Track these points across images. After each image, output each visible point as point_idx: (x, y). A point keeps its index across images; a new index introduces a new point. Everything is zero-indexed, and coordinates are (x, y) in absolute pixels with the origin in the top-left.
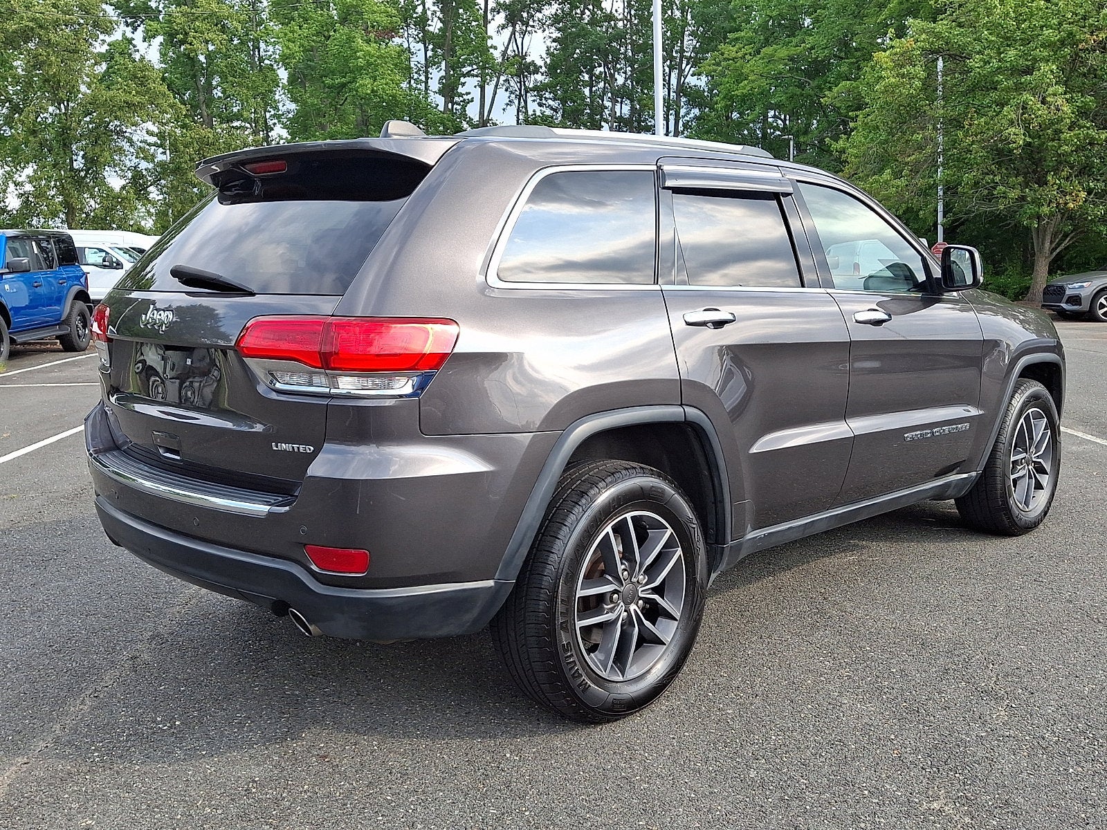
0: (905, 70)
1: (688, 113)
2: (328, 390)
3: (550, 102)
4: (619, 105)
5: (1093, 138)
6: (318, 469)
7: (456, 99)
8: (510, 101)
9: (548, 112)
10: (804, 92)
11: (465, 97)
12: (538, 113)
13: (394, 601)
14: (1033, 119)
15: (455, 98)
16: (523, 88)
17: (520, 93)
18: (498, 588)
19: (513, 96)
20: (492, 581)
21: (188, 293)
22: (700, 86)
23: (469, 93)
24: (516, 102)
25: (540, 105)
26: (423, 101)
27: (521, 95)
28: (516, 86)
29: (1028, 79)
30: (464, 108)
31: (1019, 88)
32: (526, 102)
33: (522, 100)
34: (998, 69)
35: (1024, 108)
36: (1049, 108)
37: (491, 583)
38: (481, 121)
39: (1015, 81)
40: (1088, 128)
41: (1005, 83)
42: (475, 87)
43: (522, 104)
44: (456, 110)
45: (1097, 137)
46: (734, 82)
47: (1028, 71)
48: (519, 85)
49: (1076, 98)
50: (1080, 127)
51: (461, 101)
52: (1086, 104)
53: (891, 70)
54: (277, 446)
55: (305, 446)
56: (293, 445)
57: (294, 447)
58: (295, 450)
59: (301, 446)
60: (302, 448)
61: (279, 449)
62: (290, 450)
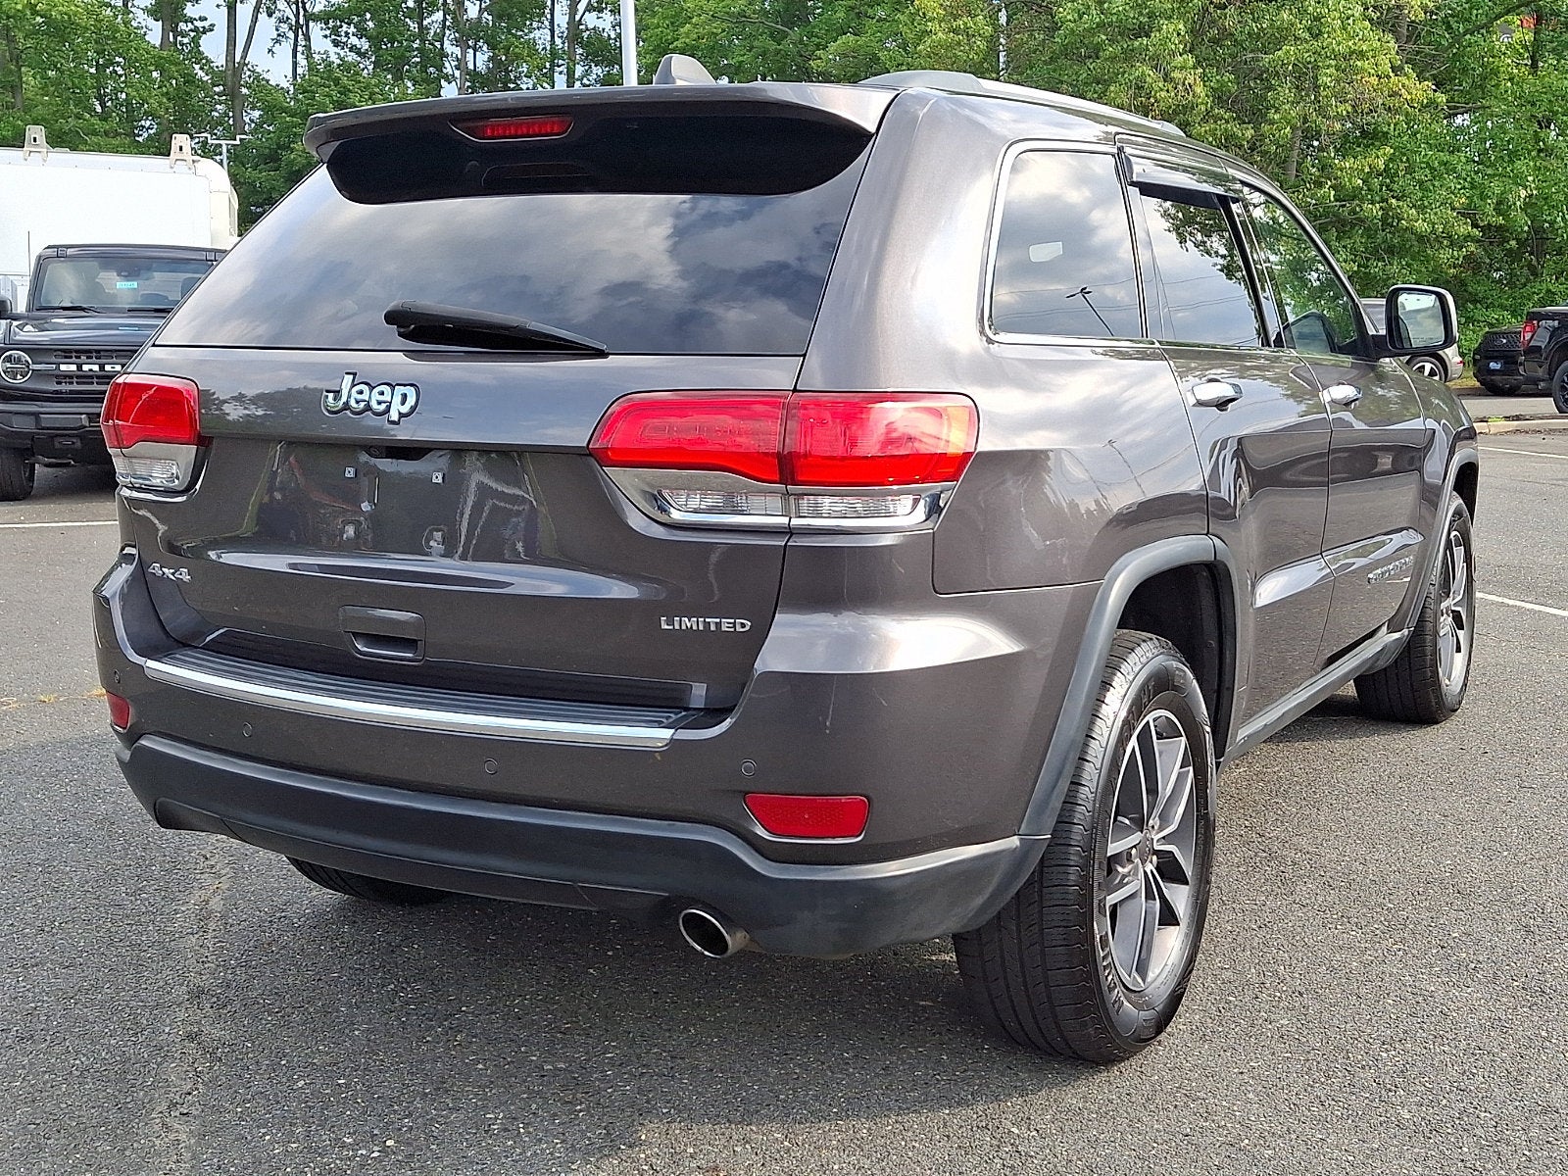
0: (961, 22)
1: (587, 73)
2: (785, 520)
3: (354, 40)
4: (471, 51)
5: (1234, 136)
6: (773, 659)
7: (182, 26)
8: (279, 35)
9: (352, 57)
10: (781, 47)
11: (198, 24)
12: (333, 58)
13: (898, 883)
14: (1153, 105)
15: (181, 24)
16: (302, 12)
17: (297, 21)
18: (1027, 847)
19: (284, 27)
20: (1016, 837)
21: (408, 353)
22: (603, 30)
23: (206, 19)
24: (291, 35)
25: (336, 44)
26: (122, 27)
27: (298, 26)
28: (288, 10)
29: (1145, 42)
30: (195, 41)
31: (1129, 56)
32: (307, 38)
33: (301, 37)
34: (1098, 25)
35: (1139, 88)
36: (1176, 88)
37: (1014, 842)
38: (230, 64)
39: (1125, 46)
40: (1227, 122)
41: (1111, 49)
42: (218, 6)
43: (302, 42)
44: (182, 45)
45: (1240, 135)
46: (668, 25)
47: (1143, 31)
48: (294, 7)
49: (1209, 75)
50: (1217, 119)
51: (191, 30)
52: (1223, 84)
53: (940, 22)
54: (670, 622)
55: (732, 621)
56: (707, 620)
57: (709, 623)
58: (713, 628)
59: (723, 620)
60: (726, 624)
61: (677, 627)
62: (701, 628)
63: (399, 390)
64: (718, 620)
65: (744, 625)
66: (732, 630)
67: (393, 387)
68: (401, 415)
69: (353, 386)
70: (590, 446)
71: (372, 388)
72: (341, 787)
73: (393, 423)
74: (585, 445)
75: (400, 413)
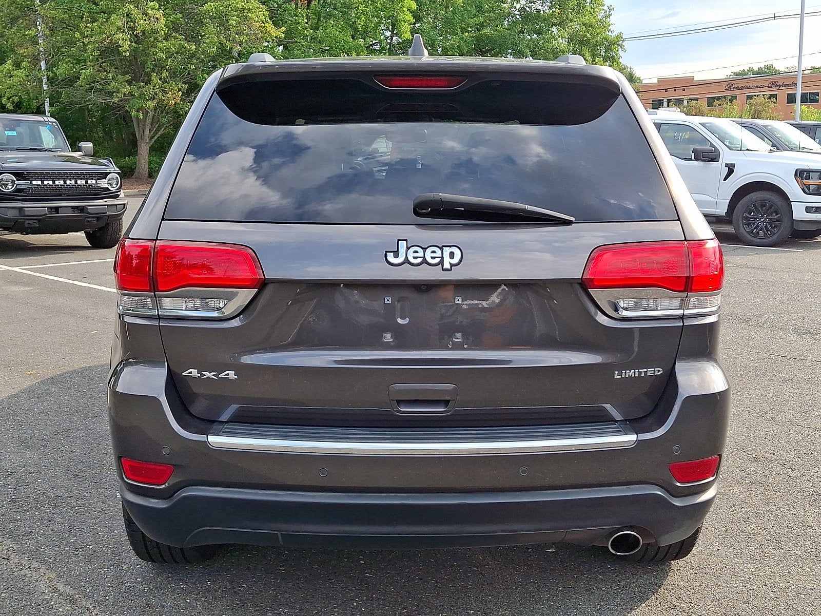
2: (681, 311)
5: (184, 48)
14: (137, 27)
35: (128, 17)
40: (180, 40)
45: (189, 48)
49: (169, 14)
50: (174, 39)
52: (177, 19)
54: (620, 374)
55: (653, 369)
56: (640, 370)
57: (641, 372)
58: (643, 375)
59: (648, 370)
60: (650, 371)
61: (623, 376)
62: (637, 375)
63: (447, 251)
64: (646, 370)
65: (659, 371)
66: (653, 374)
67: (441, 248)
68: (452, 265)
69: (408, 248)
70: (584, 278)
71: (424, 249)
72: (405, 498)
73: (447, 270)
74: (581, 277)
75: (450, 264)
